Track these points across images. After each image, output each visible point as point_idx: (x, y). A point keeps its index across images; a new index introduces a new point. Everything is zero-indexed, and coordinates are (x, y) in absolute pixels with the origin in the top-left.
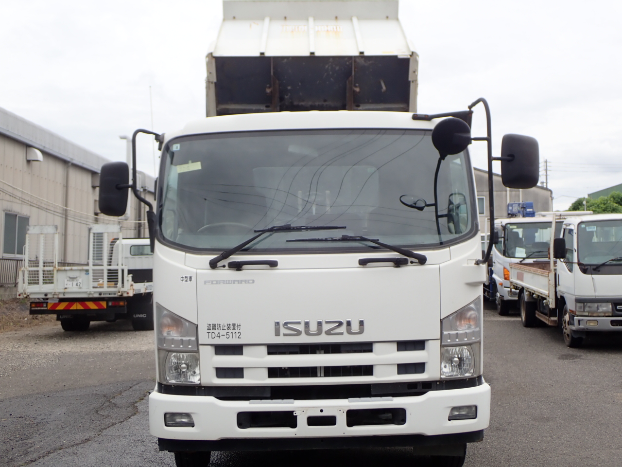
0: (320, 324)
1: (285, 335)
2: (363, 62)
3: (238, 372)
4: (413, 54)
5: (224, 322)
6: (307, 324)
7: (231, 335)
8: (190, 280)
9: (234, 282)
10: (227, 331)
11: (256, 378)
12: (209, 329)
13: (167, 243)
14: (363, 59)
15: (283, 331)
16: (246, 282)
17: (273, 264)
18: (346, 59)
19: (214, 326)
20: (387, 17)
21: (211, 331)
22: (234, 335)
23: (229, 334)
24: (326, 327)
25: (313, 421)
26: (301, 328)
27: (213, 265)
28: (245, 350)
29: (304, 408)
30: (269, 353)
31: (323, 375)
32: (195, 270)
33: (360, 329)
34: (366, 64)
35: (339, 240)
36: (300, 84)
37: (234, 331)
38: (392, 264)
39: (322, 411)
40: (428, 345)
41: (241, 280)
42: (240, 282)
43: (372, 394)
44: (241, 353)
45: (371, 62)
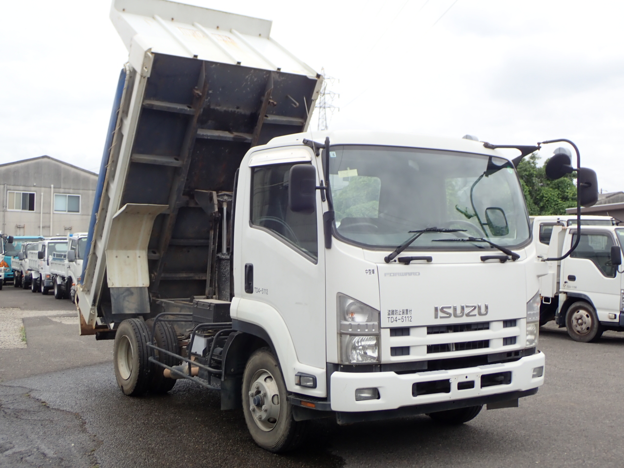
0: (463, 308)
1: (441, 317)
2: (277, 77)
3: (405, 350)
4: (318, 76)
5: (400, 308)
6: (455, 309)
7: (405, 319)
8: (373, 273)
9: (406, 274)
10: (402, 316)
11: (419, 355)
12: (389, 314)
13: (341, 239)
14: (278, 75)
15: (440, 314)
16: (415, 274)
17: (429, 259)
18: (265, 72)
19: (393, 311)
20: (260, 35)
21: (391, 316)
22: (407, 318)
23: (404, 318)
24: (467, 310)
25: (462, 386)
26: (451, 311)
27: (388, 260)
28: (412, 331)
29: (455, 375)
30: (428, 333)
31: (454, 349)
32: (375, 265)
33: (485, 311)
34: (279, 80)
35: (467, 241)
36: (221, 90)
37: (407, 316)
38: (498, 260)
39: (466, 377)
40: (518, 323)
41: (411, 273)
42: (410, 274)
43: (489, 362)
44: (408, 334)
45: (283, 78)
